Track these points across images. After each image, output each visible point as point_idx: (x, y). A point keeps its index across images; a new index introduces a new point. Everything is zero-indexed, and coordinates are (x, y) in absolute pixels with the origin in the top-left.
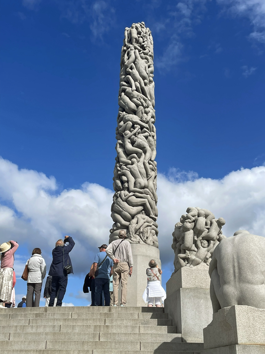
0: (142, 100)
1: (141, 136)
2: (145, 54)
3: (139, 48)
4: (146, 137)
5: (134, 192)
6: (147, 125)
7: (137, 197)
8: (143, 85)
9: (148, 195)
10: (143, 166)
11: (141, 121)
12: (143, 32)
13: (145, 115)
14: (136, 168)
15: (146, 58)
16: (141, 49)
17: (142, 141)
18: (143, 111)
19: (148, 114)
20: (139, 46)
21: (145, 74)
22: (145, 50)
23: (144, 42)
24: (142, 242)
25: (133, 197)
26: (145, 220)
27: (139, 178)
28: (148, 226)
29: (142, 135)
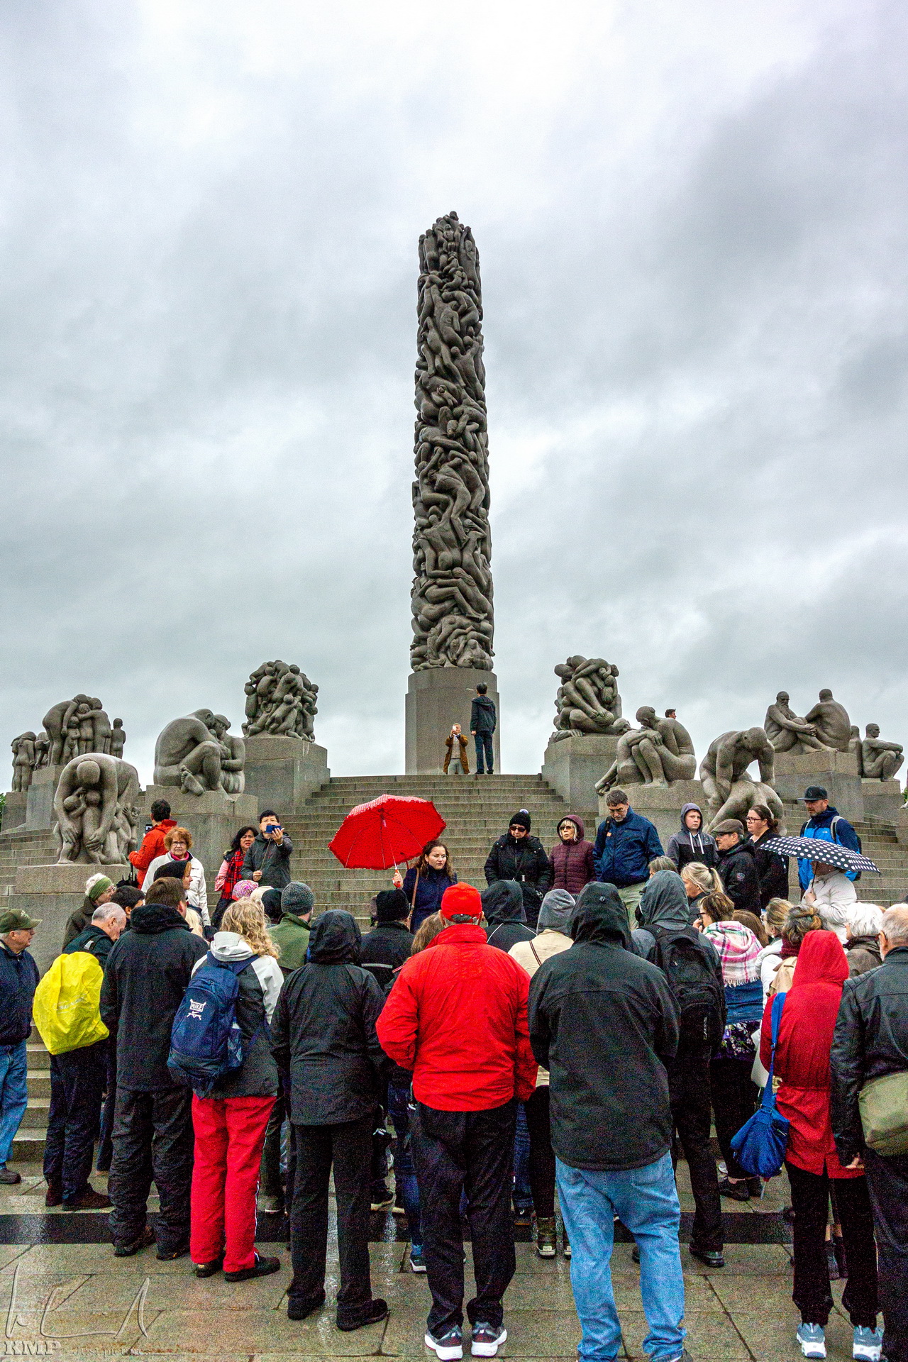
0: (446, 394)
1: (445, 468)
2: (452, 289)
3: (440, 280)
4: (457, 468)
5: (435, 577)
6: (458, 444)
7: (440, 586)
8: (448, 361)
9: (460, 580)
10: (448, 526)
11: (445, 435)
12: (447, 239)
13: (452, 422)
14: (437, 534)
15: (454, 298)
16: (445, 280)
17: (446, 477)
18: (449, 415)
19: (461, 420)
20: (440, 276)
21: (451, 332)
22: (452, 279)
23: (449, 263)
24: (448, 664)
25: (435, 586)
26: (455, 625)
27: (443, 550)
28: (460, 635)
29: (446, 464)
